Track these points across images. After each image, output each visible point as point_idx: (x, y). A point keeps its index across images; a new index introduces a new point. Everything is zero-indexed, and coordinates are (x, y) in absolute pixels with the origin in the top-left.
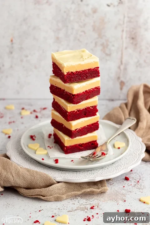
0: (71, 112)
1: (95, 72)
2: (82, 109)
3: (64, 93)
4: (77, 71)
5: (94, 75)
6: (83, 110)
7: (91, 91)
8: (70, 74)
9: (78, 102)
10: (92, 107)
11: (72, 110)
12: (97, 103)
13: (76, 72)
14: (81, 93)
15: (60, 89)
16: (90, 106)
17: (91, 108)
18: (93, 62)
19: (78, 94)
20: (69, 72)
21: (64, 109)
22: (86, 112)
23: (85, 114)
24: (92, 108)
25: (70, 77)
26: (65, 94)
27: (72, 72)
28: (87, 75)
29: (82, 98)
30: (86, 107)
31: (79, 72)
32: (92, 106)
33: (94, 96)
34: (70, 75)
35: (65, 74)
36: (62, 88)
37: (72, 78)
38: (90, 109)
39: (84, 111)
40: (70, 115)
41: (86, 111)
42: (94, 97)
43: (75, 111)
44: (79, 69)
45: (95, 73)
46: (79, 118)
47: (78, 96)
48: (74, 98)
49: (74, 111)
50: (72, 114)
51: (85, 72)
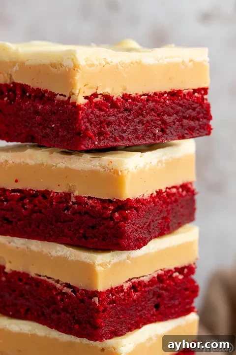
0: (111, 291)
1: (194, 109)
2: (146, 279)
3: (68, 208)
4: (129, 96)
5: (192, 123)
6: (152, 281)
7: (174, 194)
8: (98, 106)
9: (137, 240)
10: (180, 270)
11: (114, 283)
12: (197, 255)
13: (126, 97)
14: (146, 196)
15: (45, 194)
16: (172, 268)
17: (176, 277)
18: (187, 61)
19: (138, 201)
20: (95, 95)
21: (65, 290)
22: (160, 296)
23: (157, 306)
24: (181, 277)
25: (98, 117)
26: (74, 213)
27: (107, 98)
28: (165, 117)
29: (149, 225)
30: (160, 272)
31: (136, 99)
32: (179, 264)
33: (180, 225)
34: (101, 110)
35: (81, 101)
36: (58, 188)
37: (109, 124)
38: (174, 279)
39: (154, 287)
40: (104, 311)
41: (163, 289)
42: (181, 230)
43: (125, 288)
44: (136, 89)
45: (194, 114)
46: (137, 326)
47: (137, 209)
48: (125, 218)
49: (120, 289)
50: (112, 302)
51: (157, 102)
